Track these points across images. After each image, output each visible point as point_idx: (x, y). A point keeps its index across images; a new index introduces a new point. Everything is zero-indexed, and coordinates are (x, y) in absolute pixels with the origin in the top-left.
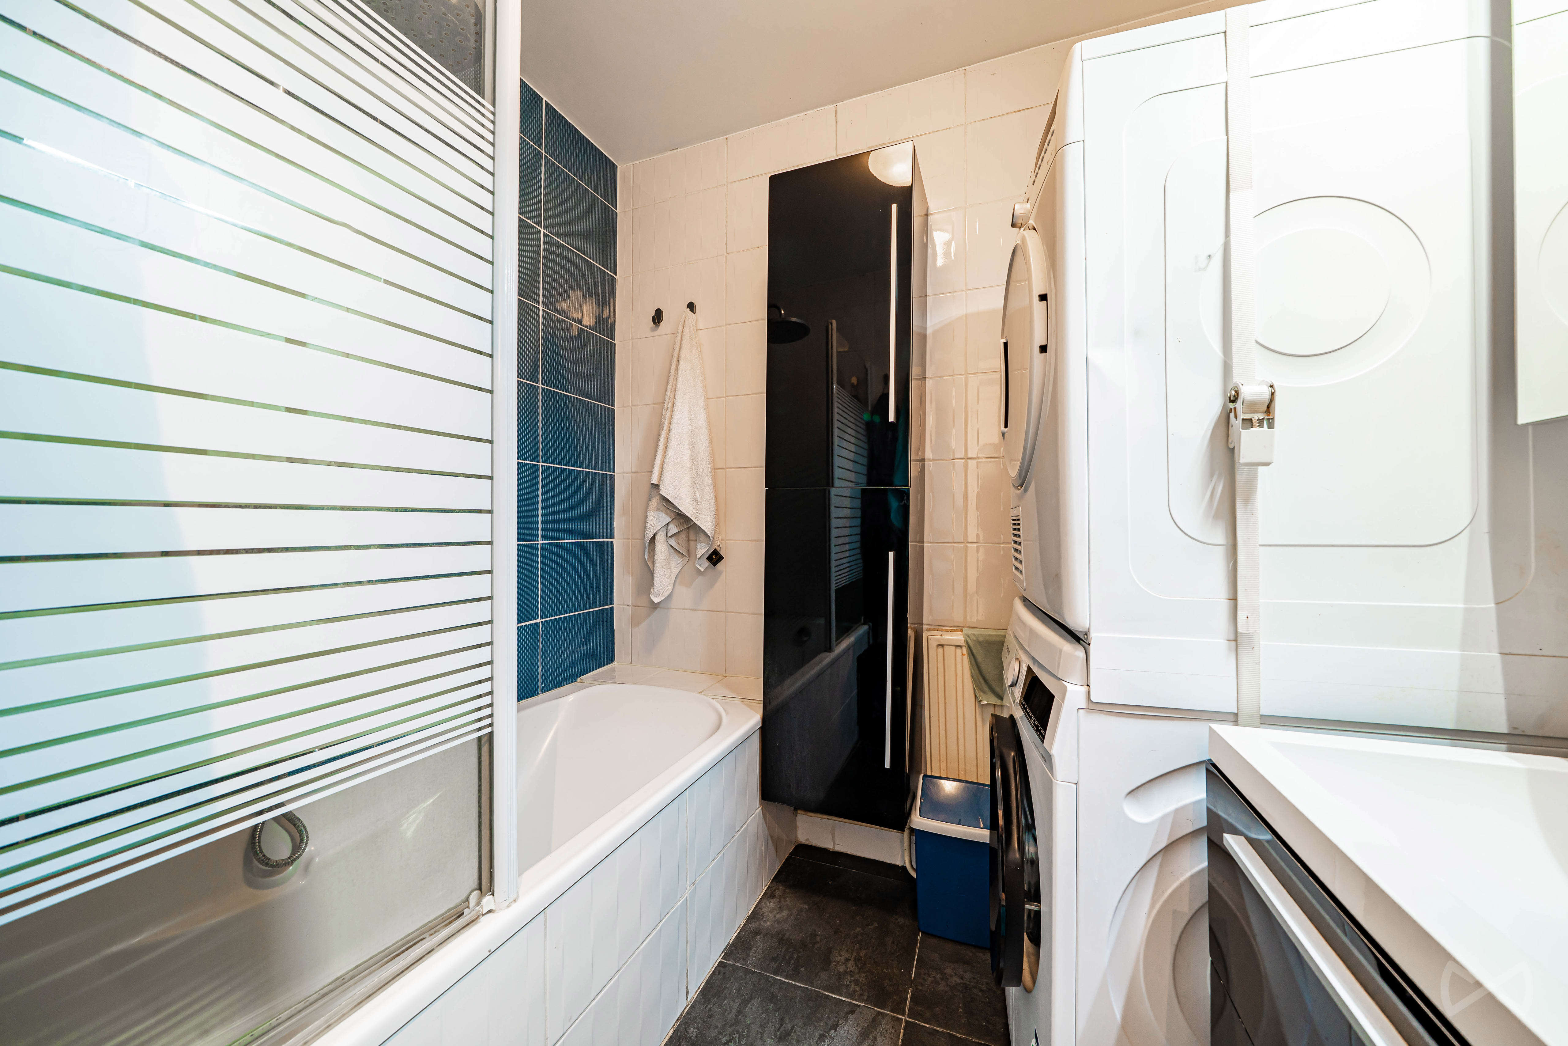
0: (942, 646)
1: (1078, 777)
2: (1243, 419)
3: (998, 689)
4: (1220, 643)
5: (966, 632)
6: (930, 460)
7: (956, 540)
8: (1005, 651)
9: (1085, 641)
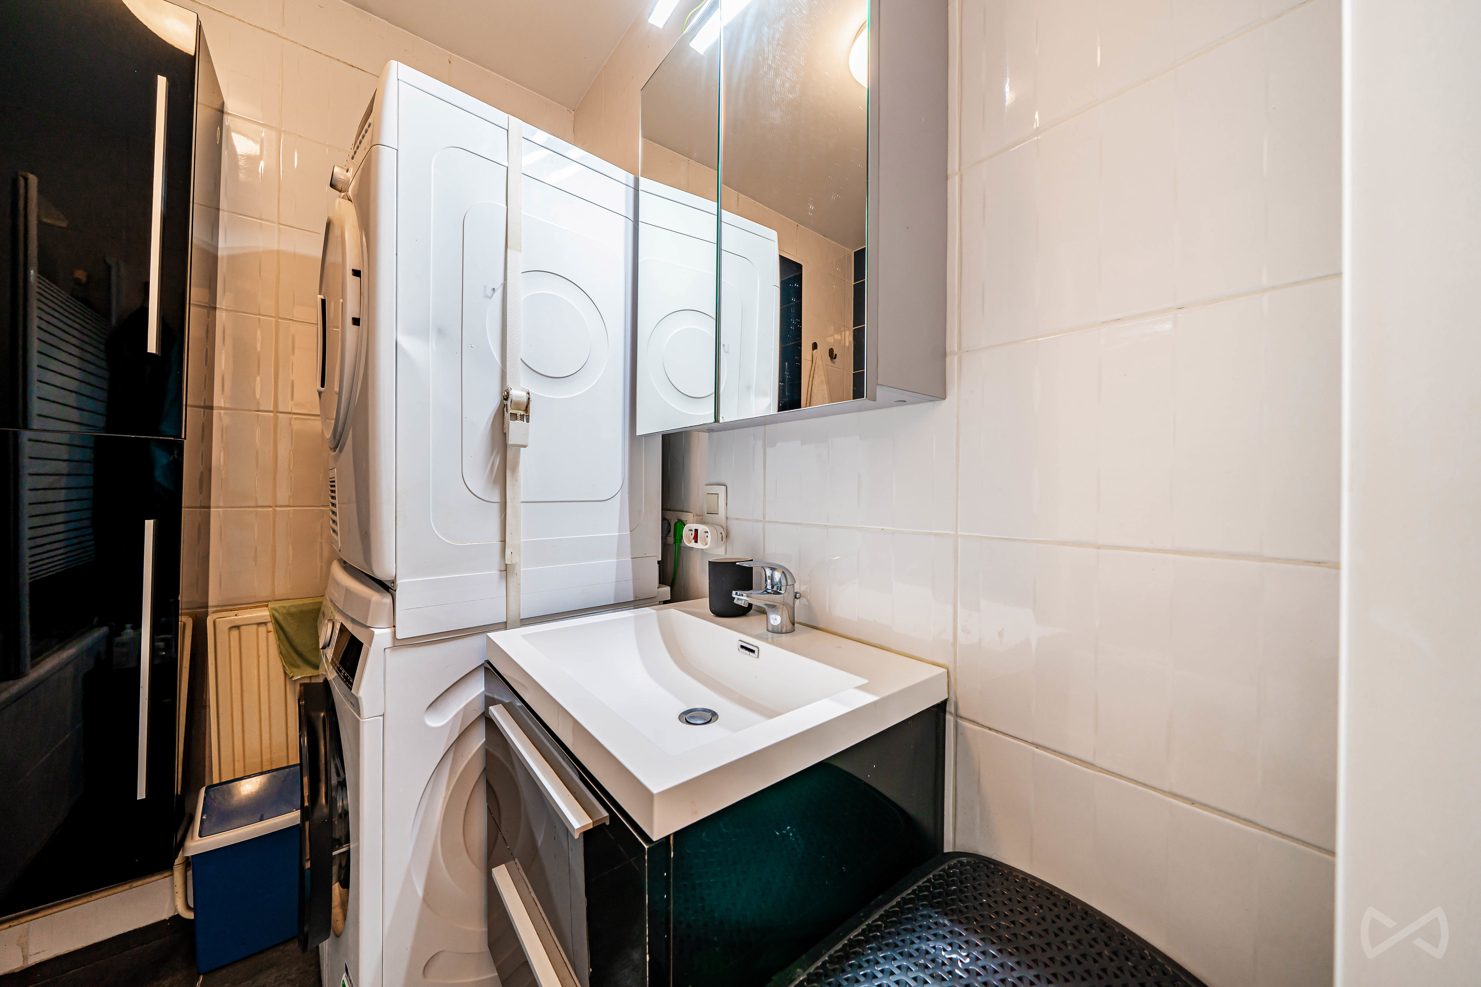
0: (238, 627)
1: (385, 709)
2: (511, 413)
3: (313, 659)
4: (494, 573)
5: (273, 606)
6: (220, 408)
7: (260, 504)
8: (321, 615)
9: (392, 588)
